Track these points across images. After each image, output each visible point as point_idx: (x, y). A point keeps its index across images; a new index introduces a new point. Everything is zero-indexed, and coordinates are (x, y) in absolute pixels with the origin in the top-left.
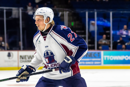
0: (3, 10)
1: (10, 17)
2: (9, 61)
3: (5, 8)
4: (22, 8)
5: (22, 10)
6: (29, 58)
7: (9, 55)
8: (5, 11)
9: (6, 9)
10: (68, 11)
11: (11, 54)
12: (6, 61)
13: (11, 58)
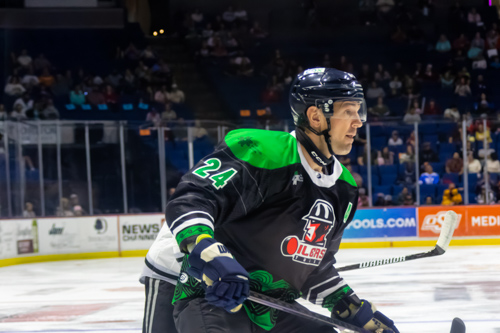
0: (83, 126)
1: (99, 143)
2: (99, 239)
3: (87, 122)
4: (125, 122)
5: (125, 126)
6: (142, 232)
7: (99, 225)
8: (87, 129)
9: (90, 125)
10: (225, 125)
11: (104, 224)
12: (91, 239)
13: (102, 231)
